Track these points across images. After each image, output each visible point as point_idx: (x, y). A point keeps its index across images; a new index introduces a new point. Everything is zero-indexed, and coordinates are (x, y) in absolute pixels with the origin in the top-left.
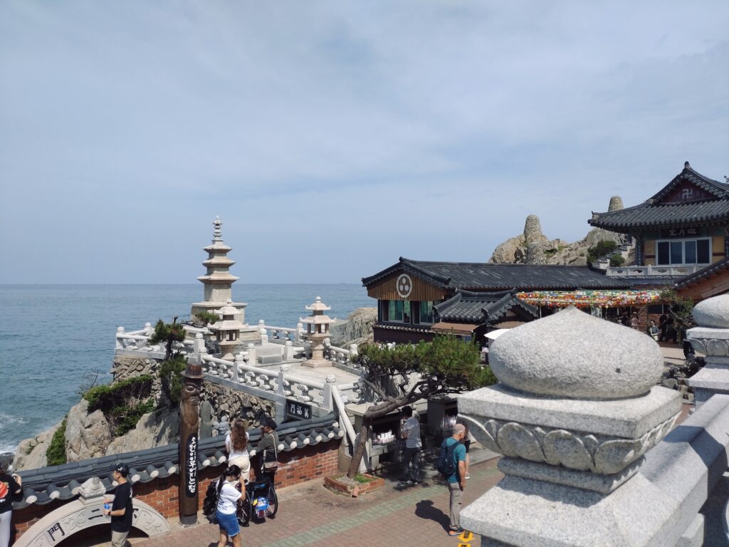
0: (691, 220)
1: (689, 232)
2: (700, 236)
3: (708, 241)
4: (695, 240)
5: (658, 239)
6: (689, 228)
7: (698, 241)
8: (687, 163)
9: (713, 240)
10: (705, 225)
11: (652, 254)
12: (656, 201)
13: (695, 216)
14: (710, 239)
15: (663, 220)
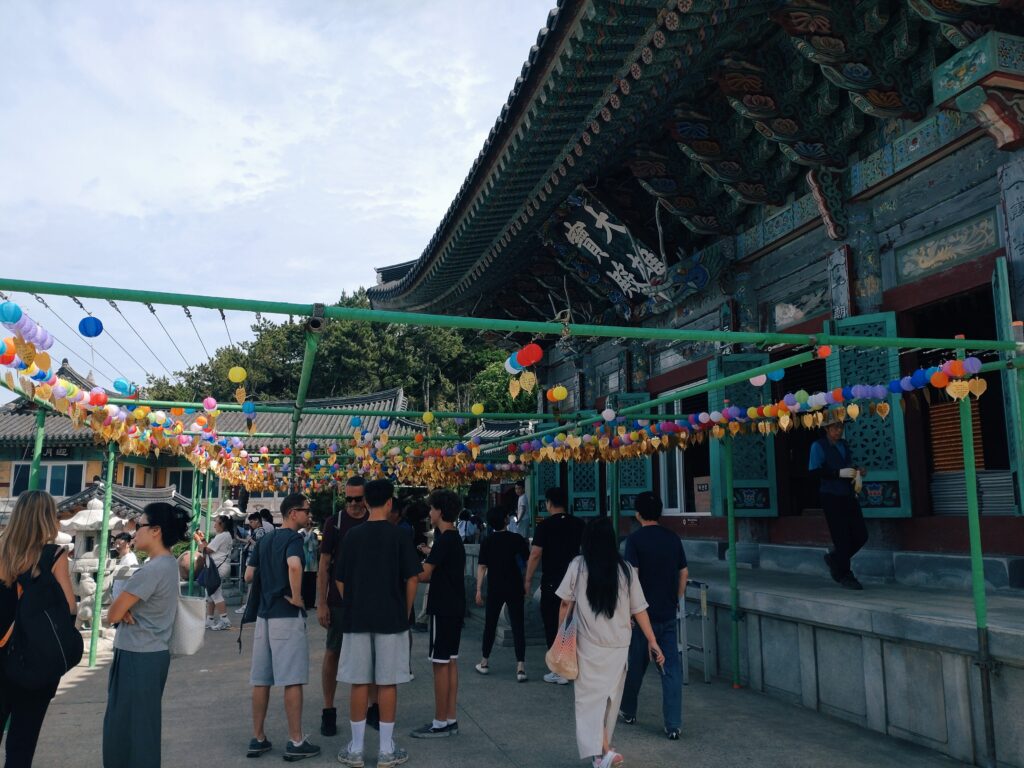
0: (60, 437)
1: (58, 453)
2: (72, 459)
3: (81, 467)
4: (65, 464)
5: (15, 459)
6: (58, 448)
7: (70, 467)
8: (65, 361)
9: (88, 465)
10: (78, 445)
11: (5, 481)
12: (19, 406)
13: (66, 432)
14: (84, 463)
15: (22, 435)
